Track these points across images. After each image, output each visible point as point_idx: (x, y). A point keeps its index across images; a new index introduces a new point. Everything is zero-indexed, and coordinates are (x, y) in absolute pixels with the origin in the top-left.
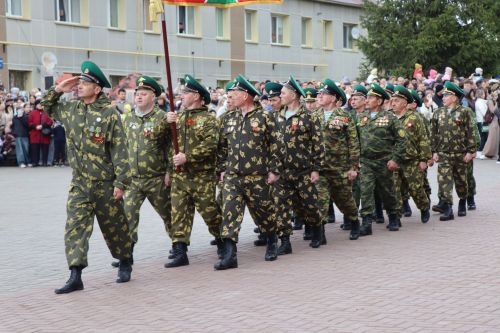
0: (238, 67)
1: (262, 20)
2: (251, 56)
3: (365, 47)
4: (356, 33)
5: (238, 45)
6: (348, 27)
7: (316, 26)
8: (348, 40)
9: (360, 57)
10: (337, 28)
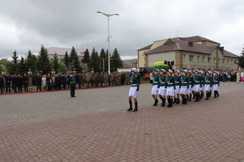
0: (217, 67)
1: (221, 60)
2: (219, 65)
3: (238, 64)
4: (237, 62)
5: (217, 64)
6: (235, 61)
7: (230, 61)
8: (235, 63)
9: (238, 65)
10: (234, 61)
